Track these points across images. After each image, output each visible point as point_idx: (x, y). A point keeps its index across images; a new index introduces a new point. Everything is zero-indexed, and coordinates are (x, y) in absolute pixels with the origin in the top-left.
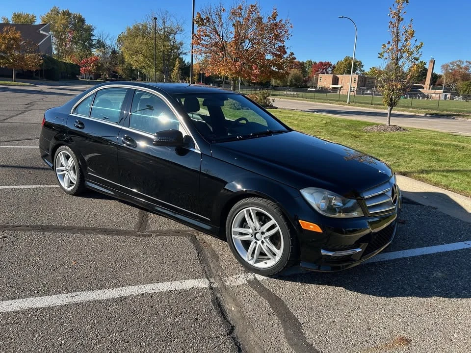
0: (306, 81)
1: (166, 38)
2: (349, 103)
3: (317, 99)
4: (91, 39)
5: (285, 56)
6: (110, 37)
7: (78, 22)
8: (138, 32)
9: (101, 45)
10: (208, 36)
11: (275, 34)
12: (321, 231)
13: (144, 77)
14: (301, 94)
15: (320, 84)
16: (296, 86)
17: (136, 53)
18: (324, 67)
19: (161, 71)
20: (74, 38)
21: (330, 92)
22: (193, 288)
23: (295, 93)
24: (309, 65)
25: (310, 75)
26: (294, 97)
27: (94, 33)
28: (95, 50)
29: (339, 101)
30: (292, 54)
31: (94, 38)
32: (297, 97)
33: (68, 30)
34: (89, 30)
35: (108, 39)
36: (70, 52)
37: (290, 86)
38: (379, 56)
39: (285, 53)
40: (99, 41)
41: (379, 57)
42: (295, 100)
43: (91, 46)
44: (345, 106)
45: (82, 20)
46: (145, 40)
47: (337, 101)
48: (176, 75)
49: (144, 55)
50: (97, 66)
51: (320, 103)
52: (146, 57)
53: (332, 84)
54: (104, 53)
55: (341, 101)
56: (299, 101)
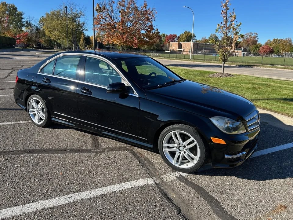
0: (162, 47)
1: (73, 20)
2: (191, 60)
3: (171, 57)
4: (22, 21)
5: (153, 31)
6: (35, 19)
7: (13, 10)
8: (56, 16)
9: (28, 25)
10: (104, 19)
11: (146, 18)
12: (225, 144)
13: (59, 46)
14: (161, 55)
15: (171, 48)
16: (157, 50)
17: (54, 30)
18: (173, 38)
19: (72, 42)
20: (10, 20)
21: (177, 53)
22: (145, 184)
23: (157, 54)
24: (163, 36)
25: (164, 42)
26: (157, 56)
27: (24, 16)
28: (25, 28)
29: (185, 58)
30: (157, 30)
31: (23, 20)
32: (159, 57)
33: (6, 15)
34: (20, 15)
35: (33, 21)
36: (7, 30)
37: (153, 50)
39: (153, 29)
40: (27, 22)
41: (216, 32)
42: (158, 58)
43: (22, 25)
44: (189, 62)
45: (15, 9)
46: (59, 22)
47: (183, 58)
48: (82, 44)
49: (59, 31)
50: (28, 38)
51: (174, 60)
52: (61, 32)
53: (178, 48)
54: (31, 30)
55: (186, 58)
56: (160, 59)
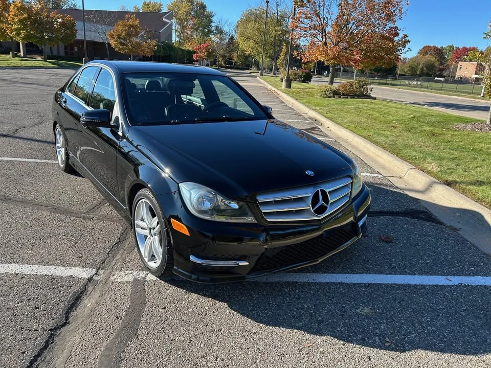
0: (442, 70)
1: (279, 23)
2: (483, 96)
3: (445, 90)
4: (211, 26)
5: (396, 39)
6: (228, 23)
7: (200, 9)
8: (254, 17)
9: (220, 31)
10: (310, 18)
11: (386, 14)
12: (188, 234)
13: (257, 64)
14: (425, 84)
15: (459, 74)
16: (428, 75)
17: (248, 38)
19: (272, 58)
20: (195, 25)
23: (419, 83)
24: (450, 51)
25: (449, 62)
26: (417, 87)
27: (214, 19)
28: (213, 36)
29: (472, 93)
30: (406, 36)
31: (213, 24)
32: (421, 88)
33: (190, 17)
34: (209, 17)
35: (226, 25)
36: (189, 39)
37: (420, 75)
38: (485, 36)
39: (397, 34)
40: (217, 28)
41: (485, 38)
43: (210, 32)
44: (478, 100)
45: (203, 7)
46: (257, 25)
47: (469, 93)
48: (282, 62)
49: (255, 41)
50: (209, 52)
51: (446, 96)
52: (257, 43)
53: (476, 74)
54: (221, 39)
55: (475, 94)
56: (420, 92)
